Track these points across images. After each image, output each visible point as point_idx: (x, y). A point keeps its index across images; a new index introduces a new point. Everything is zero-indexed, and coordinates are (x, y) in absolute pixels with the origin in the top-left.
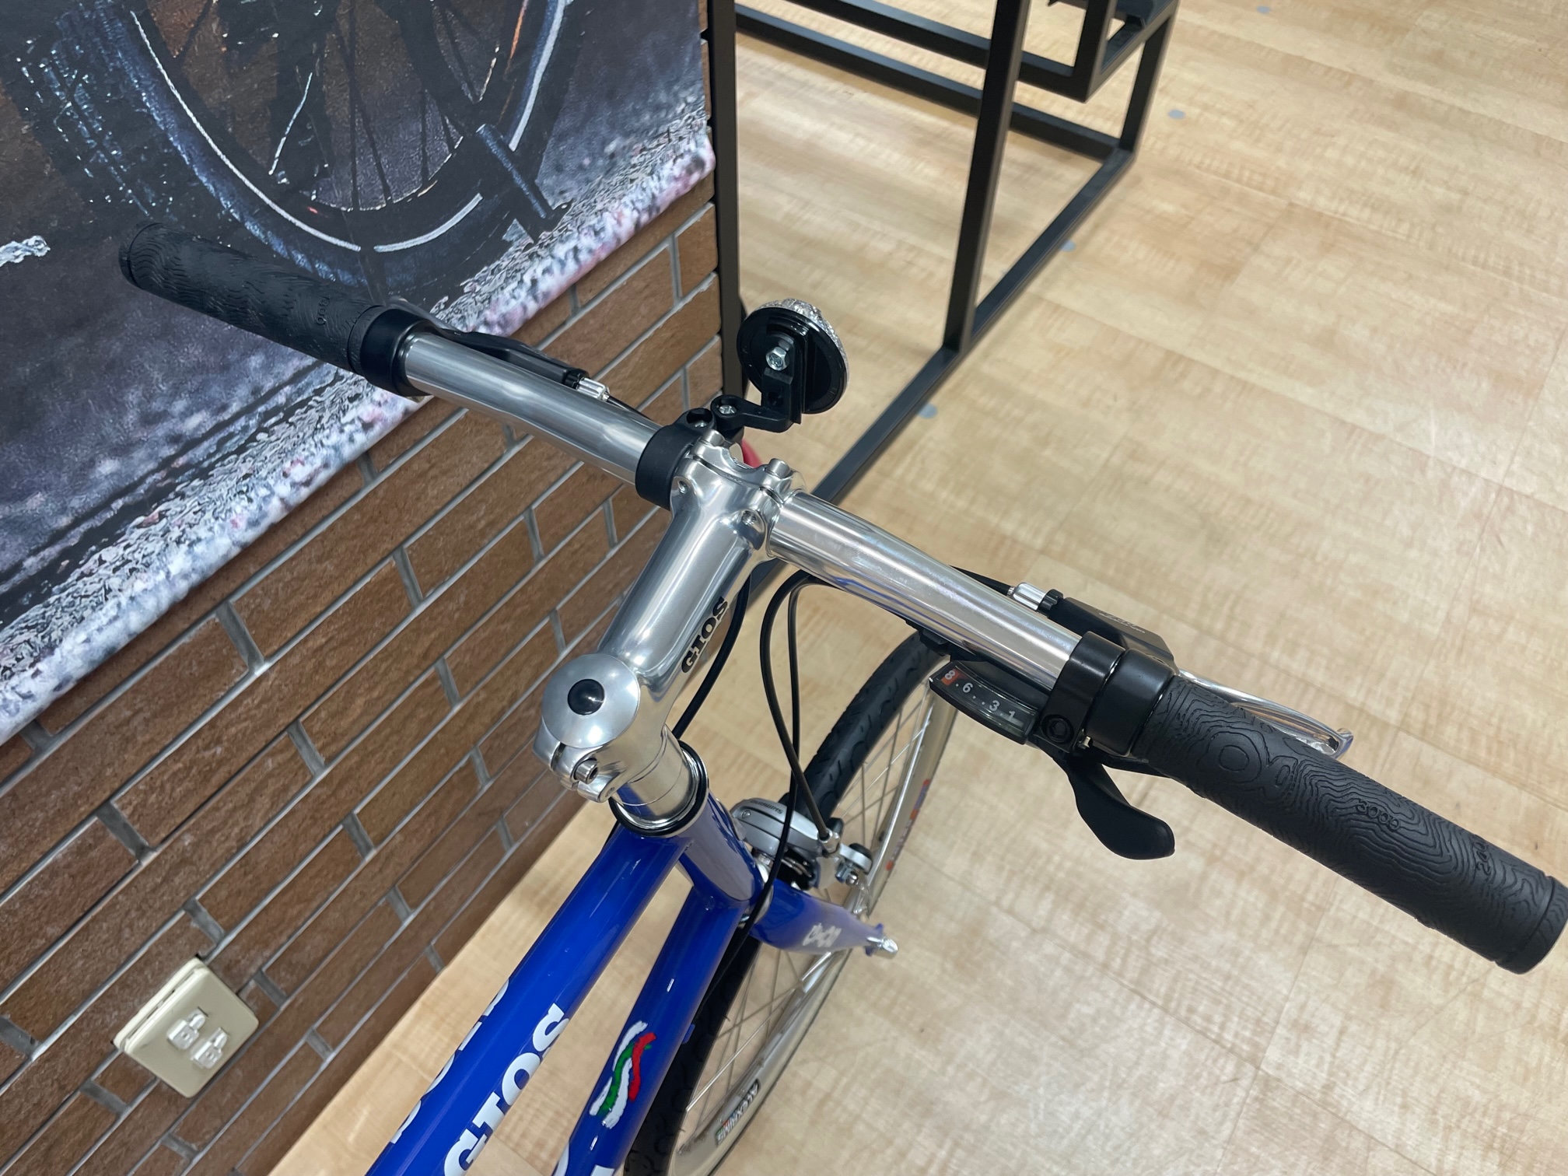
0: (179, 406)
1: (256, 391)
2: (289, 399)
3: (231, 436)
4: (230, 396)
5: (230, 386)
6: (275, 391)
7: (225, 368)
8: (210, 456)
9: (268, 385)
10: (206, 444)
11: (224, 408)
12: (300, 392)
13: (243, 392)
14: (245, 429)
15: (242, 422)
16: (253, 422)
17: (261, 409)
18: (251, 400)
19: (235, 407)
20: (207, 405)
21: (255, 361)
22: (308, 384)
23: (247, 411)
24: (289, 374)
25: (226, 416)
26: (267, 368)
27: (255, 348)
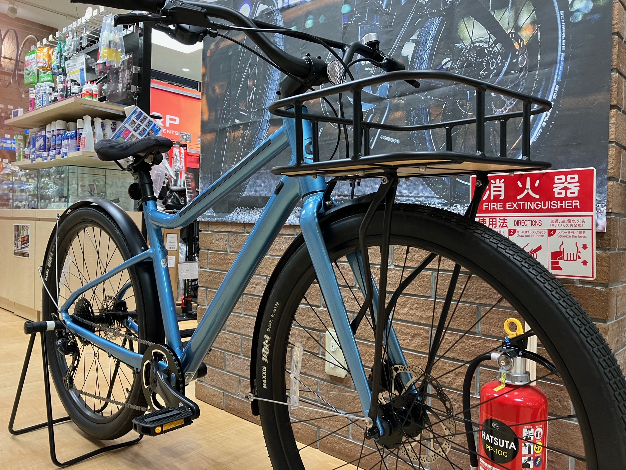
0: (404, 186)
1: (418, 194)
2: (422, 201)
3: (409, 200)
4: (413, 191)
5: (414, 189)
6: (421, 197)
7: (415, 184)
8: (404, 201)
9: (421, 195)
10: (404, 198)
11: (411, 193)
12: (425, 201)
13: (416, 192)
14: (412, 200)
15: (412, 198)
16: (414, 200)
17: (417, 199)
18: (416, 195)
19: (413, 194)
20: (409, 190)
21: (421, 187)
22: (428, 200)
23: (415, 197)
24: (425, 195)
25: (410, 195)
26: (422, 191)
27: (422, 184)
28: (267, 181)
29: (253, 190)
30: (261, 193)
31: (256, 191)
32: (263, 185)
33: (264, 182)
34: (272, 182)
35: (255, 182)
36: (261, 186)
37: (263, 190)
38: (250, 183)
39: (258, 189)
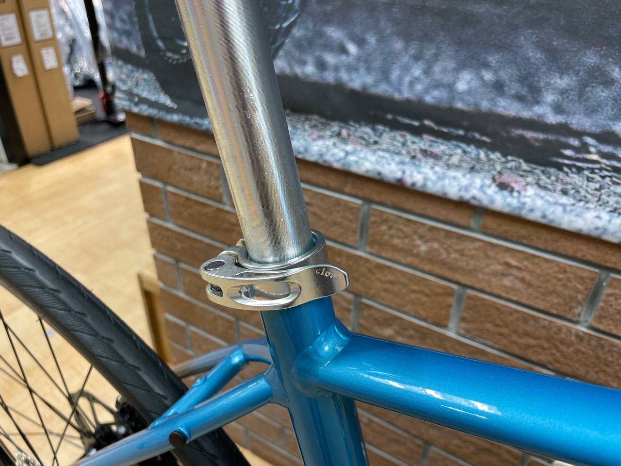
28: (372, 40)
29: (310, 59)
30: (344, 76)
31: (321, 65)
32: (352, 48)
33: (361, 42)
34: (398, 45)
35: (320, 34)
36: (343, 50)
37: (351, 69)
38: (297, 32)
39: (330, 59)
